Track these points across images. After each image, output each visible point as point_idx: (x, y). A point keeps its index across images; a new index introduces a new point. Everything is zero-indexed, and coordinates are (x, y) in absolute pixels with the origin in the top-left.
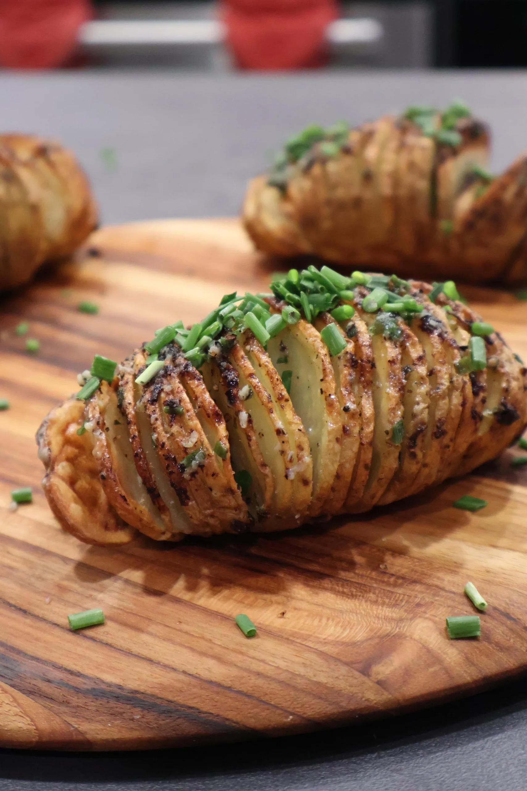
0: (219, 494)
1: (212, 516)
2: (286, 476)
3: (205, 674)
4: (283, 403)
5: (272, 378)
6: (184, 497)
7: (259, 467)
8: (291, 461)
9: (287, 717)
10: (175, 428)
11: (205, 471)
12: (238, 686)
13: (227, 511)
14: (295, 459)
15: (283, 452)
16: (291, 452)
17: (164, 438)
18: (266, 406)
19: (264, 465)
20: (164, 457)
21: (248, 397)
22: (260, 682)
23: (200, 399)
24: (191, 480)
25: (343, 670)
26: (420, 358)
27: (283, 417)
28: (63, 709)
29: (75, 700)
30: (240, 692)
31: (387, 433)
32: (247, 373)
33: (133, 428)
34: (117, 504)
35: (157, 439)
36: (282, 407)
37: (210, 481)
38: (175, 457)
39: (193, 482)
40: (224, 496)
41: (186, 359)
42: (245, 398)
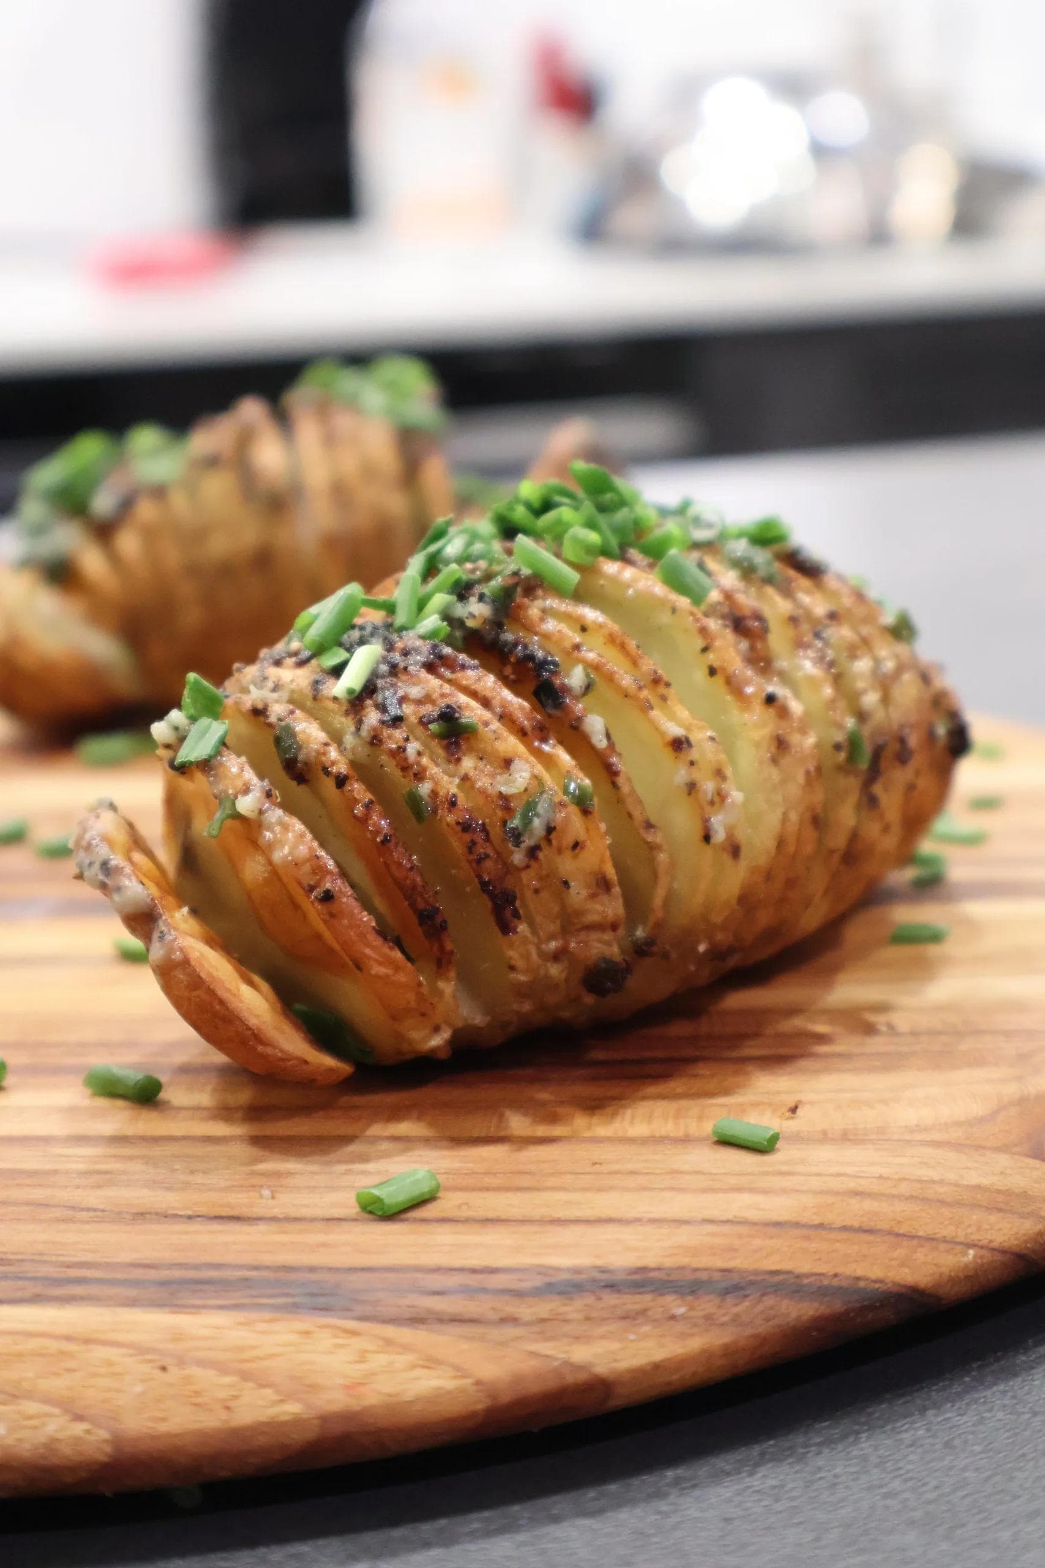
0: (584, 893)
1: (556, 957)
2: (707, 838)
3: (753, 1215)
4: (662, 689)
5: (623, 647)
6: (508, 913)
7: (642, 831)
8: (712, 803)
9: (965, 1254)
10: (468, 764)
11: (554, 842)
12: (835, 1218)
13: (595, 936)
14: (717, 799)
15: (692, 787)
16: (708, 786)
17: (450, 786)
18: (635, 698)
19: (649, 826)
20: (459, 828)
21: (588, 688)
22: (868, 1205)
23: (496, 703)
24: (528, 867)
25: (1003, 1160)
26: (833, 616)
27: (672, 717)
28: (511, 1331)
29: (526, 1311)
30: (845, 1228)
31: (838, 747)
32: (567, 644)
33: (357, 789)
34: (368, 951)
35: (434, 793)
36: (664, 698)
37: (567, 865)
38: (483, 824)
39: (531, 872)
40: (593, 896)
41: (423, 637)
42: (583, 689)
